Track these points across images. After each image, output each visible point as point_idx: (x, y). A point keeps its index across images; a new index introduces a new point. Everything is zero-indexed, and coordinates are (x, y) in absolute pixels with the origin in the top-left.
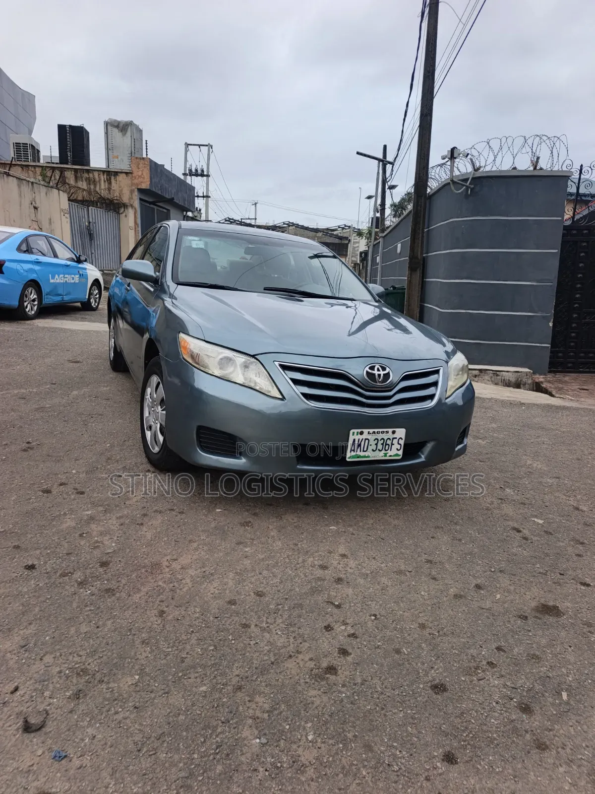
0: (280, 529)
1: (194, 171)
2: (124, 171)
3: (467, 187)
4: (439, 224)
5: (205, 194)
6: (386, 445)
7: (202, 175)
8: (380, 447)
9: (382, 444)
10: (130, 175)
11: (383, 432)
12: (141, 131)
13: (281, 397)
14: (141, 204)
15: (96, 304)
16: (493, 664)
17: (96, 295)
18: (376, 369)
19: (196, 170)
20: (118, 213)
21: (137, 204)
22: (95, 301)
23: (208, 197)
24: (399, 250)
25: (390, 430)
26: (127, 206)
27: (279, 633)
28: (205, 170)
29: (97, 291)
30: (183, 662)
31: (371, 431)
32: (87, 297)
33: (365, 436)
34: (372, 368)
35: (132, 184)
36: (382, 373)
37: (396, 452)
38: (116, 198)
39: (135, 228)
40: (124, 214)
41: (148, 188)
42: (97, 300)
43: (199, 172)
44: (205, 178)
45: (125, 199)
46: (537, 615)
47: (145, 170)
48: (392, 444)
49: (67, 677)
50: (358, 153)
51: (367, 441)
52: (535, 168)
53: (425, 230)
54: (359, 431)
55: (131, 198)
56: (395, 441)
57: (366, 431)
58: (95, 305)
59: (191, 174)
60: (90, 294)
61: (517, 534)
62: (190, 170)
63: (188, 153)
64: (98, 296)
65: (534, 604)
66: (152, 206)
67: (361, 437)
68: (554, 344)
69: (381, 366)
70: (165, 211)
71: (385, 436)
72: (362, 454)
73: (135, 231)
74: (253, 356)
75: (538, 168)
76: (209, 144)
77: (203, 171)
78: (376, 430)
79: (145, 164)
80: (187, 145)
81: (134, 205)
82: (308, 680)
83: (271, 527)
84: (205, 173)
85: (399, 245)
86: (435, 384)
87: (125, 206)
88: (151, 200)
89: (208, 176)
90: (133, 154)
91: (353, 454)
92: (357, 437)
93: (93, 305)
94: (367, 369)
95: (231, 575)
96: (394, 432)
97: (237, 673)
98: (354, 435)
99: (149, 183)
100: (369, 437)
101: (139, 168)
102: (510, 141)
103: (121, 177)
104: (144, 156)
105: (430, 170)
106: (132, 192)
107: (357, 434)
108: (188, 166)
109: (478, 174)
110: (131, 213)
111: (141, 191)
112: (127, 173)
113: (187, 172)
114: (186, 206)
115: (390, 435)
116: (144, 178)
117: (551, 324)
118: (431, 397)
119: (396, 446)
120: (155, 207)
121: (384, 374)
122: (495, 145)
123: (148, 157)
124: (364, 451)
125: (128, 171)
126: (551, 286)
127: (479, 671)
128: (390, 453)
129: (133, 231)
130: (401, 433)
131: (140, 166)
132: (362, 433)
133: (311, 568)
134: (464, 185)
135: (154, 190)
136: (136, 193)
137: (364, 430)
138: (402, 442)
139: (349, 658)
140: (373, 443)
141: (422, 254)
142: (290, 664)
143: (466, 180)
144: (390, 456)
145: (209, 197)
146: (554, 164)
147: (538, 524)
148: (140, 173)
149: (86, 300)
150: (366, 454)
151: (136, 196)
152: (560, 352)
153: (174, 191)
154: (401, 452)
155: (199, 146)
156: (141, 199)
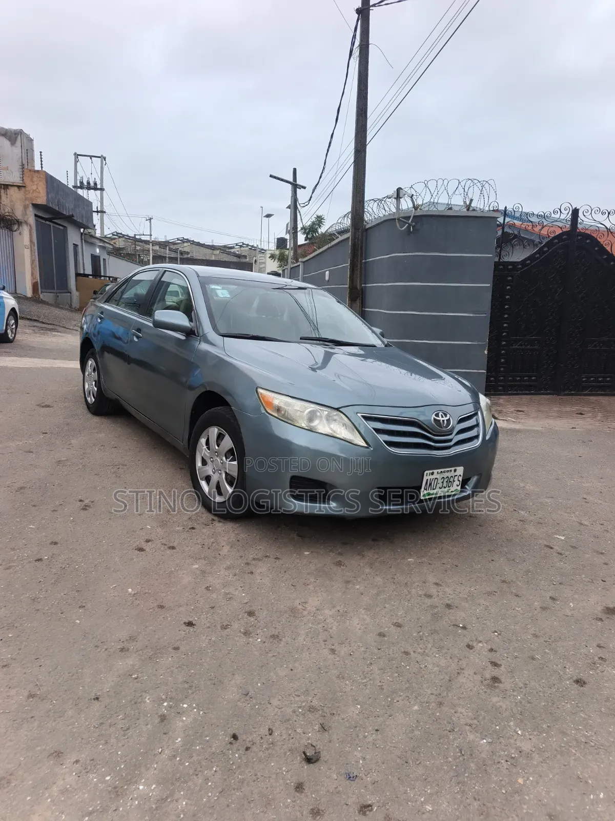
0: (371, 565)
1: (85, 183)
2: (15, 184)
3: (410, 225)
4: (378, 257)
5: (99, 209)
6: (450, 482)
7: (95, 189)
8: (445, 484)
9: (447, 482)
10: (23, 188)
11: (448, 471)
12: (32, 140)
13: (366, 445)
14: (36, 220)
15: (13, 335)
16: (602, 658)
17: (12, 326)
18: (440, 416)
19: (88, 183)
20: (11, 230)
21: (32, 220)
22: (12, 332)
23: (103, 212)
24: (327, 278)
25: (453, 469)
26: (21, 222)
27: (437, 656)
28: (98, 182)
29: (13, 321)
30: (383, 689)
31: (439, 471)
32: (4, 328)
33: (435, 476)
34: (437, 415)
35: (26, 199)
36: (445, 419)
37: (456, 487)
38: (7, 214)
39: (31, 248)
40: (19, 232)
41: (45, 204)
42: (14, 331)
43: (92, 184)
44: (98, 192)
45: (19, 215)
46: (608, 616)
47: (41, 183)
48: (454, 481)
49: (303, 715)
50: (271, 176)
51: (436, 480)
52: (468, 210)
53: (363, 261)
54: (431, 471)
55: (25, 214)
56: (456, 478)
57: (435, 471)
58: (11, 336)
59: (82, 187)
60: (7, 324)
61: (552, 550)
62: (82, 183)
63: (78, 164)
64: (14, 326)
65: (600, 608)
66: (47, 222)
67: (432, 477)
68: (488, 370)
69: (443, 413)
70: (61, 228)
71: (449, 475)
72: (431, 492)
73: (31, 250)
74: (338, 409)
75: (471, 209)
76: (102, 156)
77: (95, 184)
78: (443, 470)
79: (40, 177)
80: (77, 155)
81: (29, 222)
82: (485, 690)
83: (362, 564)
84: (99, 187)
85: (327, 273)
86: (477, 425)
87: (19, 223)
88: (46, 216)
89: (102, 189)
90: (26, 167)
91: (425, 492)
92: (429, 477)
93: (10, 336)
94: (434, 416)
95: (363, 612)
96: (455, 471)
97: (429, 692)
98: (427, 476)
99: (45, 198)
100: (438, 476)
101: (33, 182)
102: (446, 182)
103: (13, 191)
104: (37, 167)
105: (366, 204)
106: (26, 207)
107: (429, 475)
108: (79, 178)
109: (419, 213)
110: (25, 230)
111: (36, 206)
112: (19, 187)
113: (79, 185)
114: (85, 222)
115: (453, 474)
116: (39, 192)
117: (486, 352)
118: (477, 437)
119: (457, 483)
120: (51, 224)
121: (447, 420)
122: (432, 185)
123: (44, 169)
124: (433, 489)
125: (21, 185)
126: (485, 317)
127: (598, 665)
128: (452, 489)
129: (29, 250)
130: (460, 470)
131: (35, 179)
132: (432, 474)
133: (419, 598)
134: (407, 223)
135: (51, 205)
136: (31, 208)
137: (434, 471)
138: (461, 479)
139: (502, 668)
140: (440, 481)
141: (361, 284)
142: (462, 679)
143: (408, 218)
144: (452, 492)
145: (105, 212)
146: (485, 206)
147: (562, 540)
148: (34, 187)
149: (3, 332)
150: (435, 491)
151: (31, 212)
152: (492, 377)
153: (72, 206)
154: (459, 488)
155: (91, 157)
156: (36, 215)
